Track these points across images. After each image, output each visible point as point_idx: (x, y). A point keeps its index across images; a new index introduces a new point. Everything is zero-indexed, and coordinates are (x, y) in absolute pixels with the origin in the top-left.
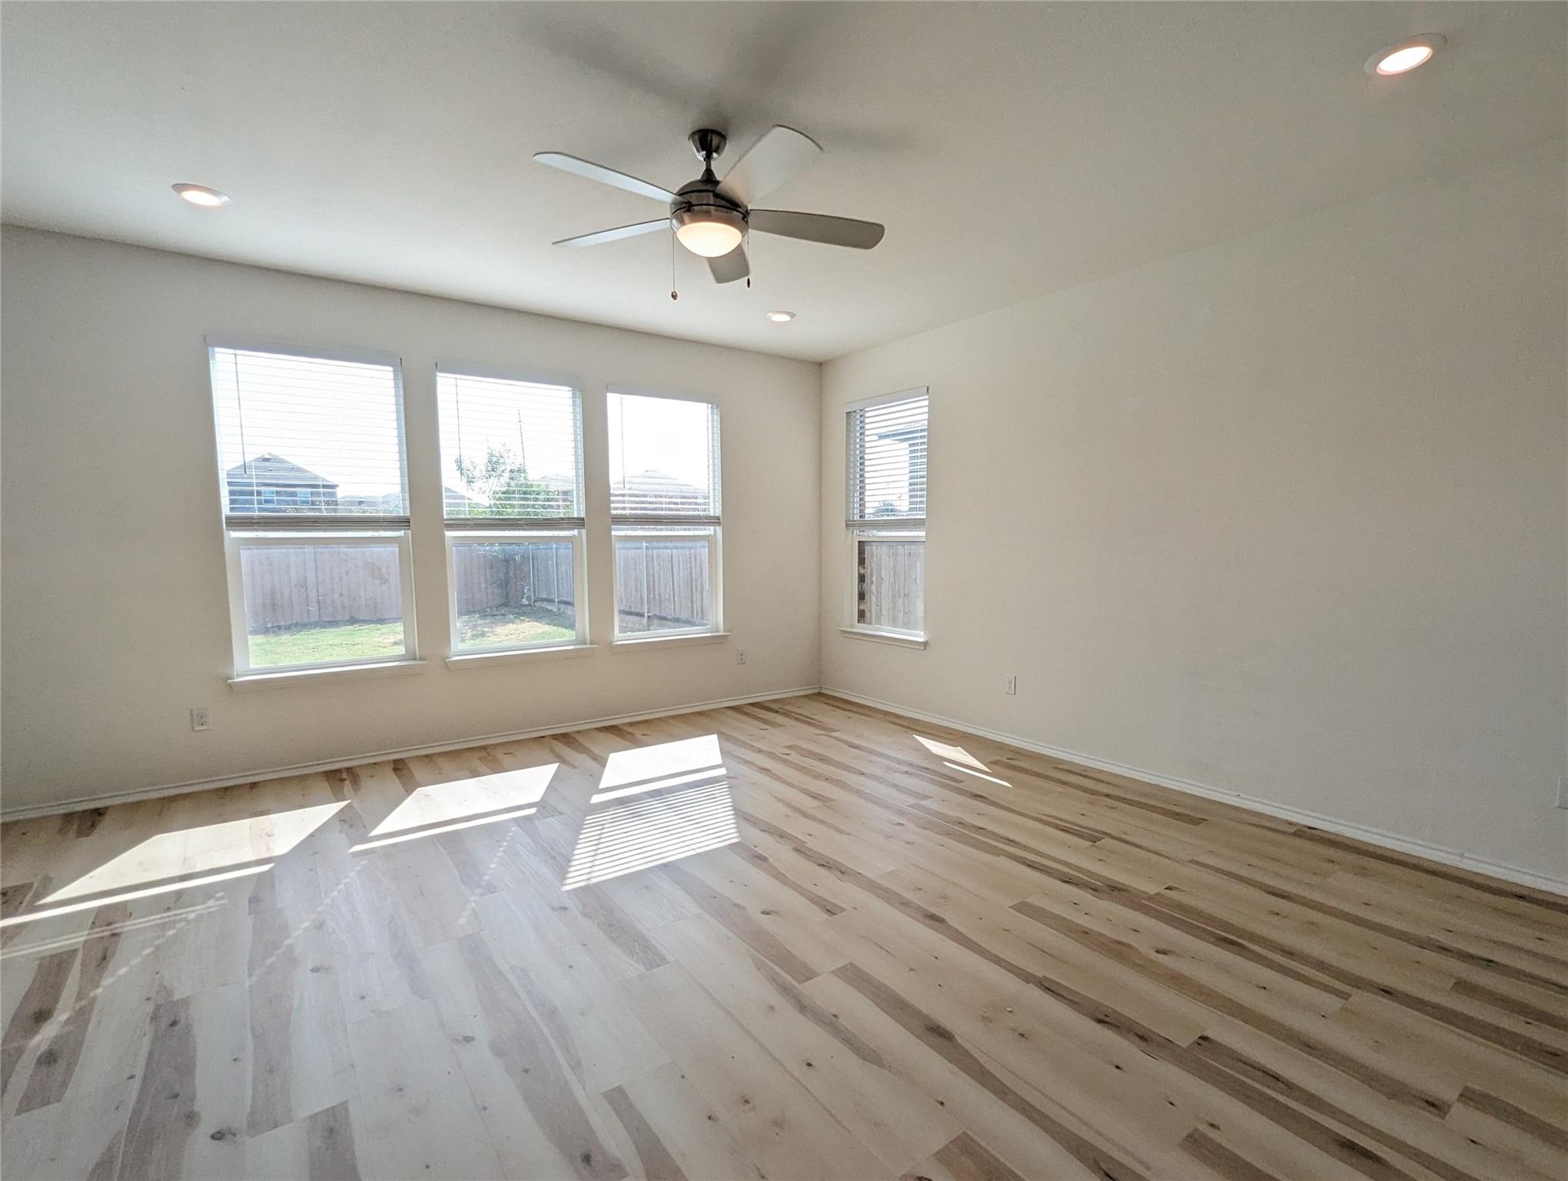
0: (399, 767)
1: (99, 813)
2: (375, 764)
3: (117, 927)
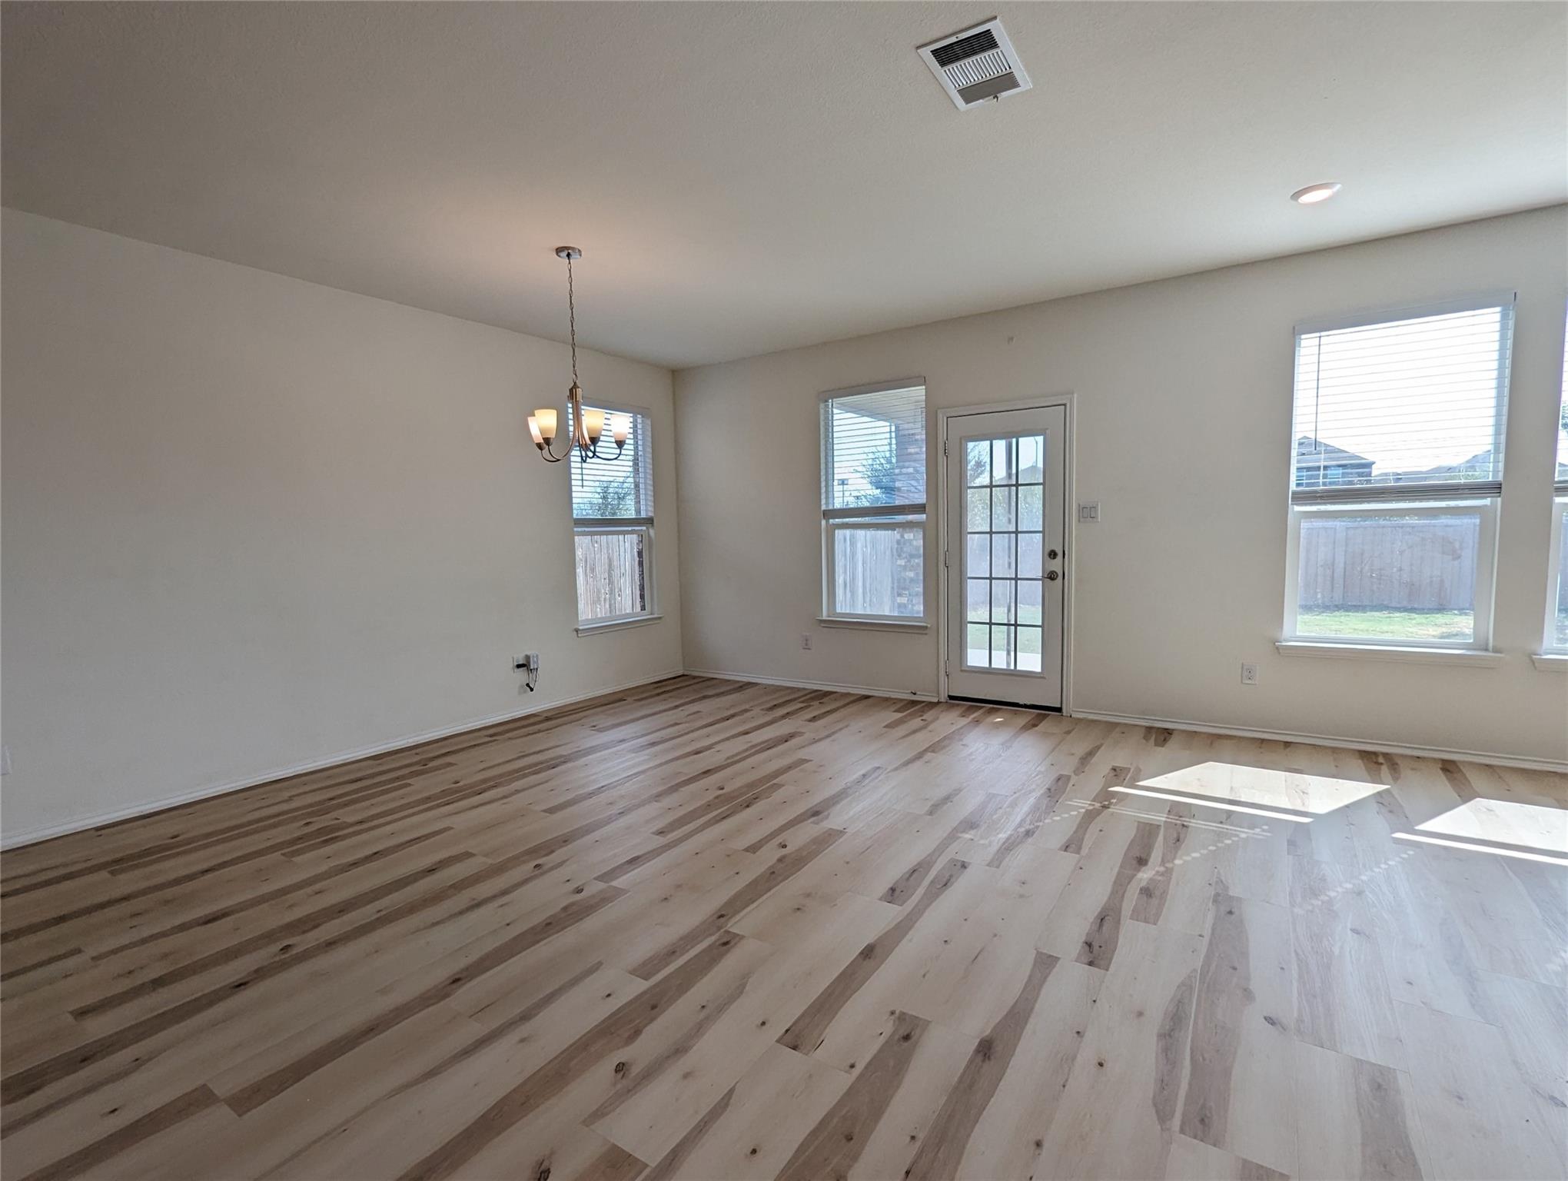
0: (1449, 768)
1: (1168, 733)
2: (1418, 757)
3: (1186, 820)
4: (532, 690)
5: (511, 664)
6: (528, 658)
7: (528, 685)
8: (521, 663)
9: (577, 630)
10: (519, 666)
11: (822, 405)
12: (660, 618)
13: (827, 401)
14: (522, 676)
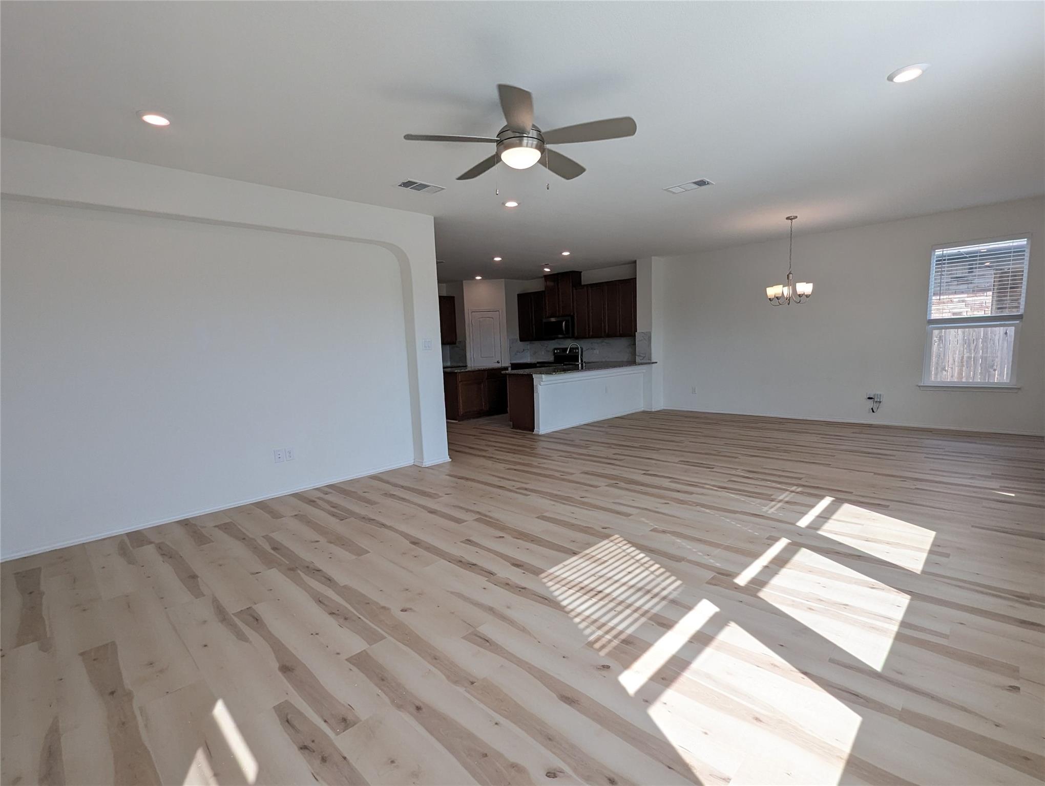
4: (874, 412)
6: (875, 395)
7: (872, 409)
8: (871, 397)
9: (918, 386)
12: (1017, 389)
14: (870, 404)
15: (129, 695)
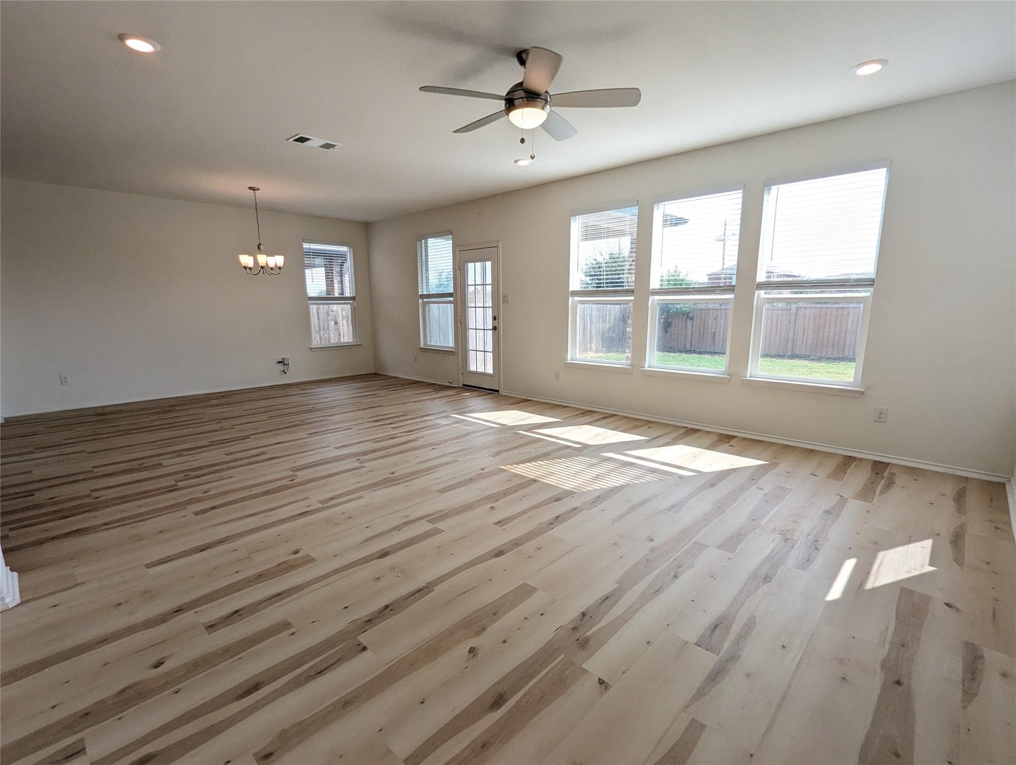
4: (286, 373)
5: (275, 361)
6: (283, 359)
7: (284, 371)
8: (280, 361)
9: (311, 348)
10: (279, 362)
11: (418, 243)
12: (360, 345)
13: (421, 241)
14: (281, 367)
15: (885, 665)
